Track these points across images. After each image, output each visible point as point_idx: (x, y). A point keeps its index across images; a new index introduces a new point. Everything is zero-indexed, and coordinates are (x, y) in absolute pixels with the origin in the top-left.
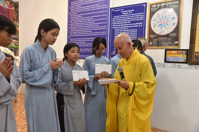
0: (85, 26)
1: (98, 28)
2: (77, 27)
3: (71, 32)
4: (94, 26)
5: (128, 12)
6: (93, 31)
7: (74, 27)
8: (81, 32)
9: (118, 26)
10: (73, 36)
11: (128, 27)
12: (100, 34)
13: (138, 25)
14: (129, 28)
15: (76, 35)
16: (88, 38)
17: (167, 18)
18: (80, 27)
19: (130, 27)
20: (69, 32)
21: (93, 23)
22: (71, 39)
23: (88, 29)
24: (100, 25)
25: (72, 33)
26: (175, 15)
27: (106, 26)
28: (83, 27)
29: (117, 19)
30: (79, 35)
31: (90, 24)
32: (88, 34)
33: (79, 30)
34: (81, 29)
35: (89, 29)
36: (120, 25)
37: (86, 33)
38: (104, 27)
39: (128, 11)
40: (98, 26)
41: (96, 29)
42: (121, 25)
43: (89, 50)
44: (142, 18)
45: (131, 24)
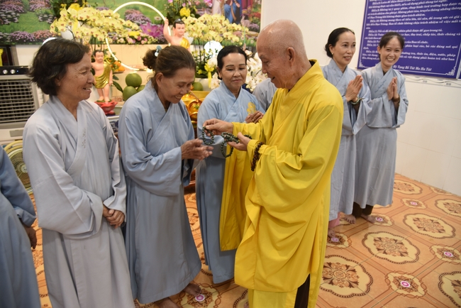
0: (409, 4)
2: (388, 6)
3: (373, 16)
6: (428, 15)
7: (382, 6)
8: (396, 16)
10: (377, 24)
12: (447, 22)
15: (385, 22)
16: (414, 31)
18: (396, 5)
20: (368, 16)
22: (370, 31)
23: (416, 9)
25: (375, 19)
28: (404, 6)
30: (392, 22)
32: (414, 21)
33: (393, 11)
34: (397, 11)
35: (419, 9)
37: (411, 18)
41: (438, 10)
43: (411, 55)
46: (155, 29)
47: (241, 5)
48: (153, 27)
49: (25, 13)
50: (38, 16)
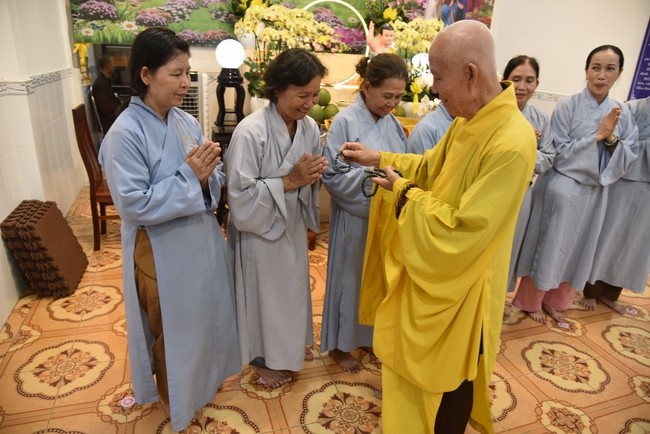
46: (347, 34)
47: (465, 6)
48: (346, 31)
49: (198, 8)
50: (211, 12)
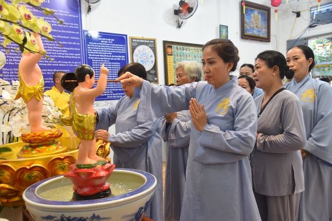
1: (67, 56)
4: (59, 52)
5: (108, 41)
6: (57, 59)
9: (96, 57)
10: (10, 63)
11: (109, 59)
12: (71, 65)
13: (121, 58)
14: (111, 61)
16: (49, 70)
17: (146, 55)
19: (112, 59)
21: (55, 46)
24: (69, 51)
26: (152, 54)
27: (79, 55)
29: (94, 47)
31: (49, 47)
36: (98, 56)
38: (76, 55)
39: (107, 39)
40: (66, 53)
41: (63, 57)
42: (101, 56)
44: (123, 51)
45: (113, 56)
